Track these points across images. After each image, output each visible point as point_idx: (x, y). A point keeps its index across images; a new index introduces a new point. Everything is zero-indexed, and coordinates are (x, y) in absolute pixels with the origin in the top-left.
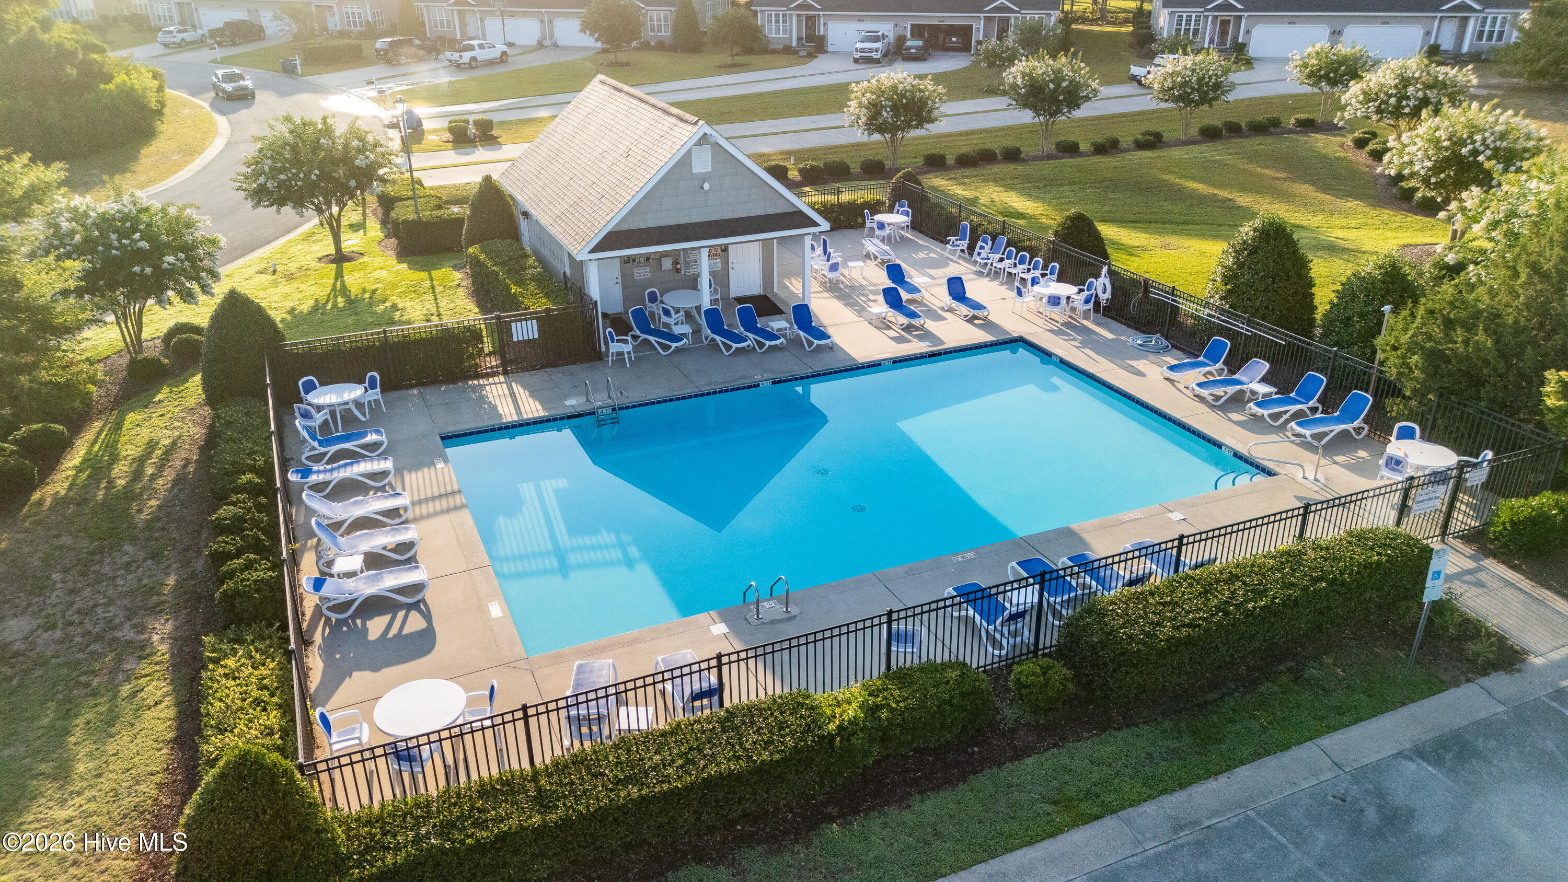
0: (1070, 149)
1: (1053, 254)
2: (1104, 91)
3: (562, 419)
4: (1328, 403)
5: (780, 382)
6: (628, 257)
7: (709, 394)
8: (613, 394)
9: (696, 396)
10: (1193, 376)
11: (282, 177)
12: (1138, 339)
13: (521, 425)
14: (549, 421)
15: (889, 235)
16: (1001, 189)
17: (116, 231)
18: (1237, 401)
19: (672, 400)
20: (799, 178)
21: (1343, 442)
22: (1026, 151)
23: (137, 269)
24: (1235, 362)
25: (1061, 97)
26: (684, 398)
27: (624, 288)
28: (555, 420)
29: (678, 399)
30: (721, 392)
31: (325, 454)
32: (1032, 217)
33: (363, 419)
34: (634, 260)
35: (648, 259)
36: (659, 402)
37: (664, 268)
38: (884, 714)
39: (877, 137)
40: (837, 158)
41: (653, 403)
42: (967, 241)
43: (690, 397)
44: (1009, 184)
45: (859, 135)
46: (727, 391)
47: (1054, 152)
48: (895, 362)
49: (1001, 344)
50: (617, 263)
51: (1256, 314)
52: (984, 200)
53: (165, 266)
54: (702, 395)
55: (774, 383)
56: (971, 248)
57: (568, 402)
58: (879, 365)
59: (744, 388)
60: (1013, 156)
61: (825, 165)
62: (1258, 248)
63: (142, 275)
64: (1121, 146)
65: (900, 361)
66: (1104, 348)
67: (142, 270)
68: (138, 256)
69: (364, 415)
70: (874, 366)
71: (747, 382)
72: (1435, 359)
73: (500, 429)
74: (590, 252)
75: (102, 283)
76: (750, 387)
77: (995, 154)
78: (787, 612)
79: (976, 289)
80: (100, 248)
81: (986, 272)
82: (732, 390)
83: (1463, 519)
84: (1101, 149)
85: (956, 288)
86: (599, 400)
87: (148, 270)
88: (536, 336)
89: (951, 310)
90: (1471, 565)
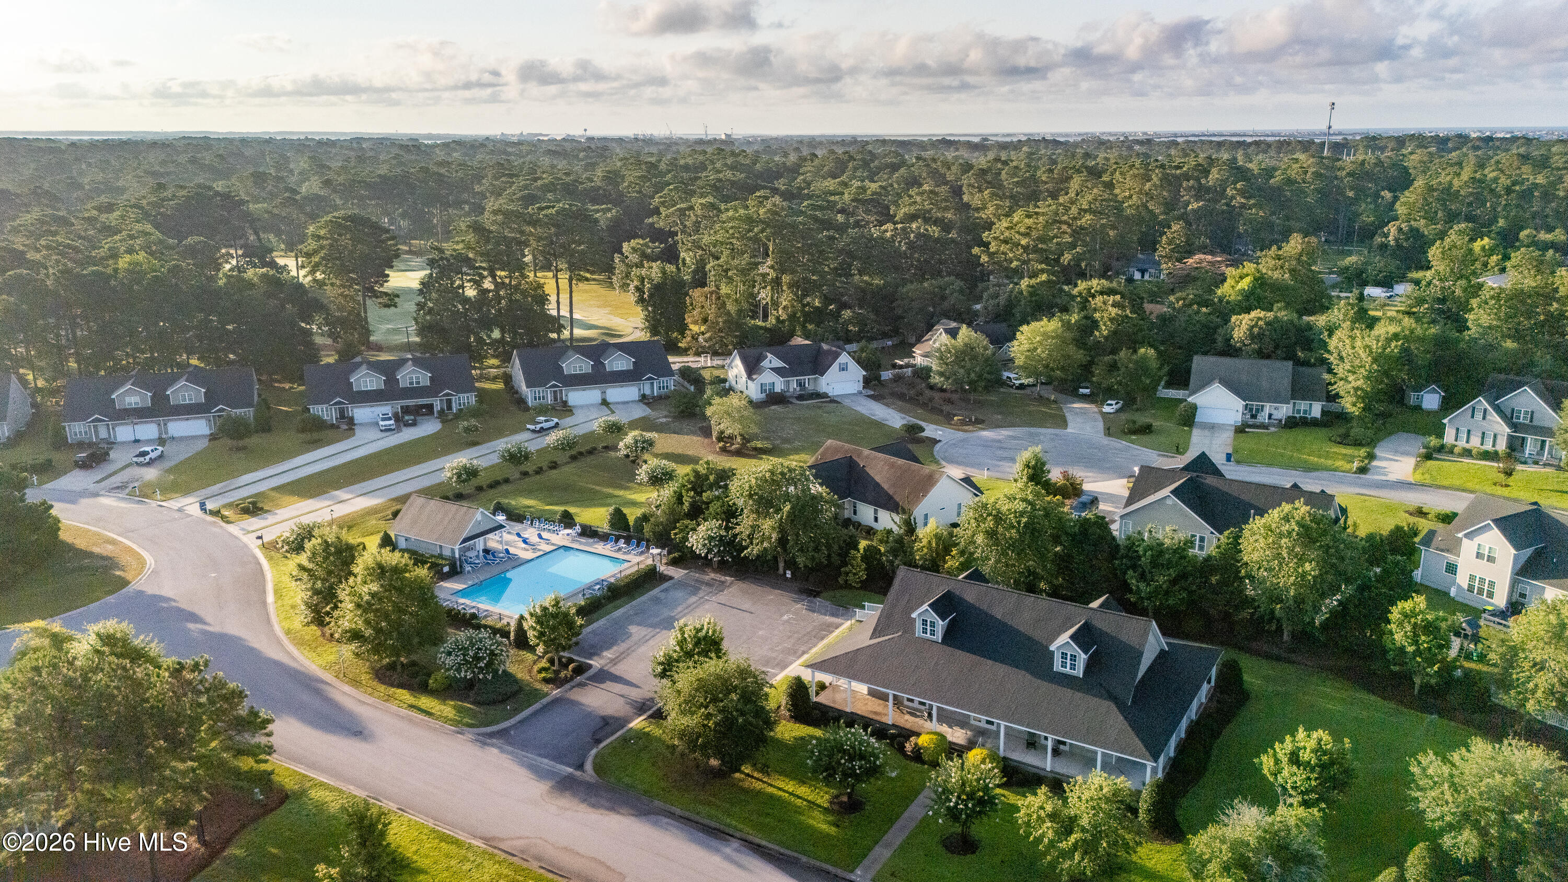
0: (526, 474)
1: (560, 522)
4: (638, 546)
10: (609, 546)
12: (591, 540)
18: (620, 549)
21: (642, 553)
22: (511, 478)
24: (617, 541)
42: (535, 522)
47: (521, 476)
49: (558, 548)
51: (618, 529)
56: (537, 524)
60: (507, 481)
64: (544, 469)
66: (585, 544)
72: (654, 533)
77: (500, 481)
79: (545, 535)
81: (546, 530)
83: (664, 561)
84: (537, 472)
85: (540, 536)
86: (476, 581)
89: (542, 543)
90: (666, 567)
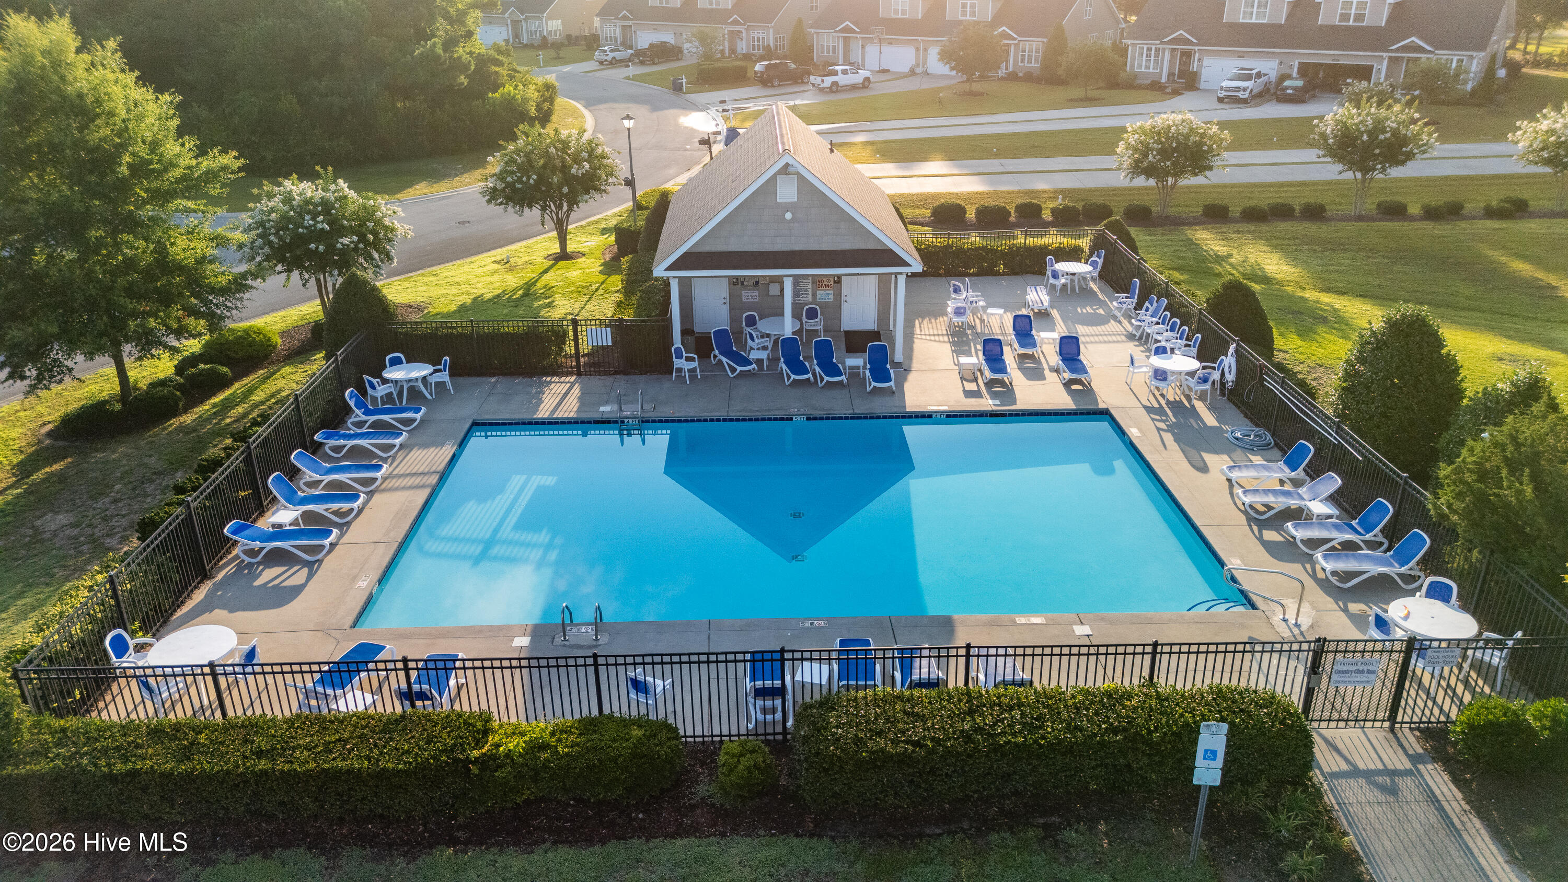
0: (1395, 211)
1: (1201, 325)
2: (1439, 149)
3: (589, 422)
5: (815, 419)
6: (737, 278)
7: (738, 420)
8: (646, 407)
9: (725, 420)
11: (509, 179)
12: (1239, 431)
13: (550, 423)
14: (576, 423)
15: (1064, 285)
16: (1268, 248)
17: (309, 212)
18: (1283, 517)
19: (699, 421)
20: (1050, 219)
22: (1330, 211)
23: (313, 246)
25: (1377, 151)
26: (712, 420)
27: (731, 309)
28: (583, 422)
29: (705, 420)
30: (750, 420)
31: (366, 422)
32: (1279, 283)
33: (429, 397)
34: (742, 283)
35: (757, 283)
36: (686, 421)
37: (771, 293)
38: (545, 756)
39: (1140, 181)
40: (1100, 201)
41: (679, 421)
42: (1135, 301)
43: (718, 420)
44: (1278, 245)
45: (1121, 180)
46: (757, 420)
47: (1374, 212)
48: (948, 416)
49: (1082, 414)
50: (725, 283)
52: (1236, 258)
53: (339, 246)
54: (731, 420)
55: (808, 419)
56: (1139, 306)
57: (602, 409)
58: (930, 416)
59: (776, 419)
60: (1314, 213)
61: (1084, 206)
62: (1385, 344)
63: (316, 251)
64: (1464, 212)
65: (955, 416)
66: (1191, 436)
67: (317, 248)
68: (320, 236)
69: (431, 395)
70: (923, 417)
71: (779, 414)
73: (530, 423)
74: (667, 269)
75: (288, 255)
76: (782, 419)
77: (1294, 210)
78: (597, 640)
79: (1098, 351)
80: (291, 226)
81: (1138, 335)
82: (763, 419)
84: (1432, 214)
85: (1069, 348)
87: (321, 248)
88: (610, 343)
89: (1057, 371)
90: (1403, 763)
